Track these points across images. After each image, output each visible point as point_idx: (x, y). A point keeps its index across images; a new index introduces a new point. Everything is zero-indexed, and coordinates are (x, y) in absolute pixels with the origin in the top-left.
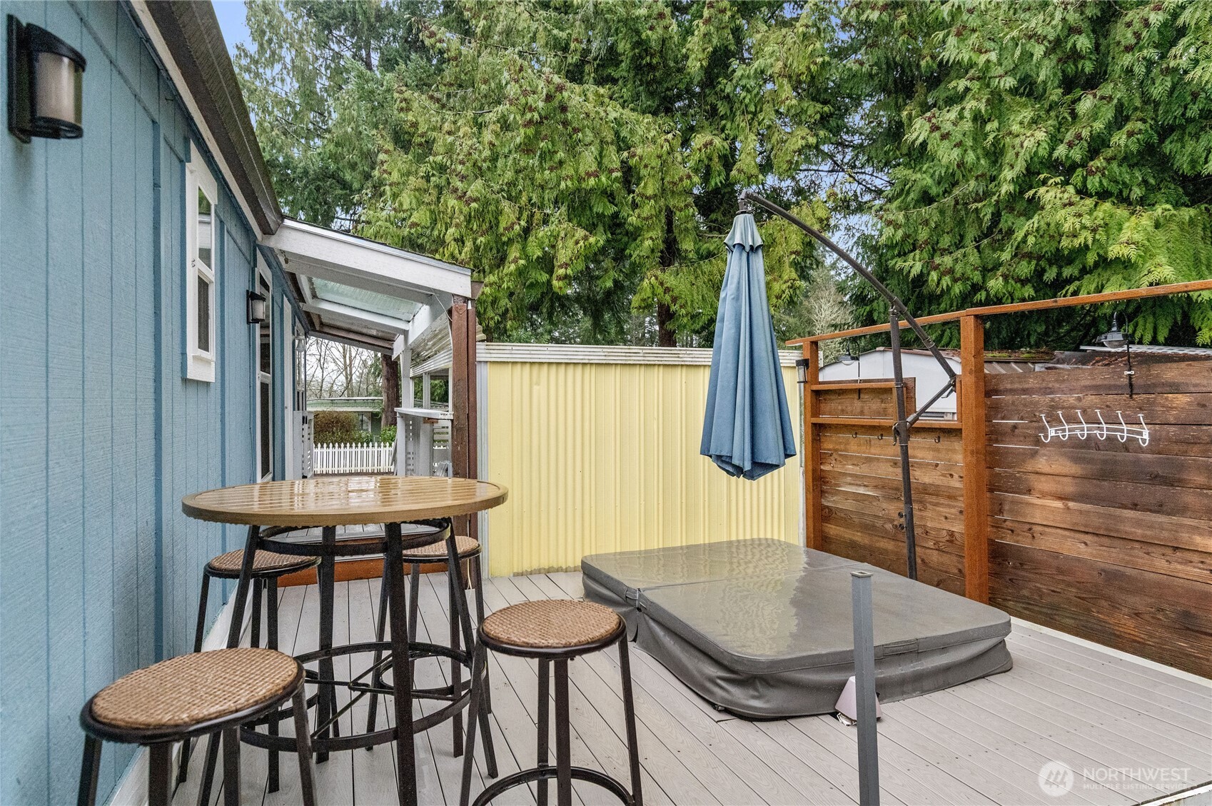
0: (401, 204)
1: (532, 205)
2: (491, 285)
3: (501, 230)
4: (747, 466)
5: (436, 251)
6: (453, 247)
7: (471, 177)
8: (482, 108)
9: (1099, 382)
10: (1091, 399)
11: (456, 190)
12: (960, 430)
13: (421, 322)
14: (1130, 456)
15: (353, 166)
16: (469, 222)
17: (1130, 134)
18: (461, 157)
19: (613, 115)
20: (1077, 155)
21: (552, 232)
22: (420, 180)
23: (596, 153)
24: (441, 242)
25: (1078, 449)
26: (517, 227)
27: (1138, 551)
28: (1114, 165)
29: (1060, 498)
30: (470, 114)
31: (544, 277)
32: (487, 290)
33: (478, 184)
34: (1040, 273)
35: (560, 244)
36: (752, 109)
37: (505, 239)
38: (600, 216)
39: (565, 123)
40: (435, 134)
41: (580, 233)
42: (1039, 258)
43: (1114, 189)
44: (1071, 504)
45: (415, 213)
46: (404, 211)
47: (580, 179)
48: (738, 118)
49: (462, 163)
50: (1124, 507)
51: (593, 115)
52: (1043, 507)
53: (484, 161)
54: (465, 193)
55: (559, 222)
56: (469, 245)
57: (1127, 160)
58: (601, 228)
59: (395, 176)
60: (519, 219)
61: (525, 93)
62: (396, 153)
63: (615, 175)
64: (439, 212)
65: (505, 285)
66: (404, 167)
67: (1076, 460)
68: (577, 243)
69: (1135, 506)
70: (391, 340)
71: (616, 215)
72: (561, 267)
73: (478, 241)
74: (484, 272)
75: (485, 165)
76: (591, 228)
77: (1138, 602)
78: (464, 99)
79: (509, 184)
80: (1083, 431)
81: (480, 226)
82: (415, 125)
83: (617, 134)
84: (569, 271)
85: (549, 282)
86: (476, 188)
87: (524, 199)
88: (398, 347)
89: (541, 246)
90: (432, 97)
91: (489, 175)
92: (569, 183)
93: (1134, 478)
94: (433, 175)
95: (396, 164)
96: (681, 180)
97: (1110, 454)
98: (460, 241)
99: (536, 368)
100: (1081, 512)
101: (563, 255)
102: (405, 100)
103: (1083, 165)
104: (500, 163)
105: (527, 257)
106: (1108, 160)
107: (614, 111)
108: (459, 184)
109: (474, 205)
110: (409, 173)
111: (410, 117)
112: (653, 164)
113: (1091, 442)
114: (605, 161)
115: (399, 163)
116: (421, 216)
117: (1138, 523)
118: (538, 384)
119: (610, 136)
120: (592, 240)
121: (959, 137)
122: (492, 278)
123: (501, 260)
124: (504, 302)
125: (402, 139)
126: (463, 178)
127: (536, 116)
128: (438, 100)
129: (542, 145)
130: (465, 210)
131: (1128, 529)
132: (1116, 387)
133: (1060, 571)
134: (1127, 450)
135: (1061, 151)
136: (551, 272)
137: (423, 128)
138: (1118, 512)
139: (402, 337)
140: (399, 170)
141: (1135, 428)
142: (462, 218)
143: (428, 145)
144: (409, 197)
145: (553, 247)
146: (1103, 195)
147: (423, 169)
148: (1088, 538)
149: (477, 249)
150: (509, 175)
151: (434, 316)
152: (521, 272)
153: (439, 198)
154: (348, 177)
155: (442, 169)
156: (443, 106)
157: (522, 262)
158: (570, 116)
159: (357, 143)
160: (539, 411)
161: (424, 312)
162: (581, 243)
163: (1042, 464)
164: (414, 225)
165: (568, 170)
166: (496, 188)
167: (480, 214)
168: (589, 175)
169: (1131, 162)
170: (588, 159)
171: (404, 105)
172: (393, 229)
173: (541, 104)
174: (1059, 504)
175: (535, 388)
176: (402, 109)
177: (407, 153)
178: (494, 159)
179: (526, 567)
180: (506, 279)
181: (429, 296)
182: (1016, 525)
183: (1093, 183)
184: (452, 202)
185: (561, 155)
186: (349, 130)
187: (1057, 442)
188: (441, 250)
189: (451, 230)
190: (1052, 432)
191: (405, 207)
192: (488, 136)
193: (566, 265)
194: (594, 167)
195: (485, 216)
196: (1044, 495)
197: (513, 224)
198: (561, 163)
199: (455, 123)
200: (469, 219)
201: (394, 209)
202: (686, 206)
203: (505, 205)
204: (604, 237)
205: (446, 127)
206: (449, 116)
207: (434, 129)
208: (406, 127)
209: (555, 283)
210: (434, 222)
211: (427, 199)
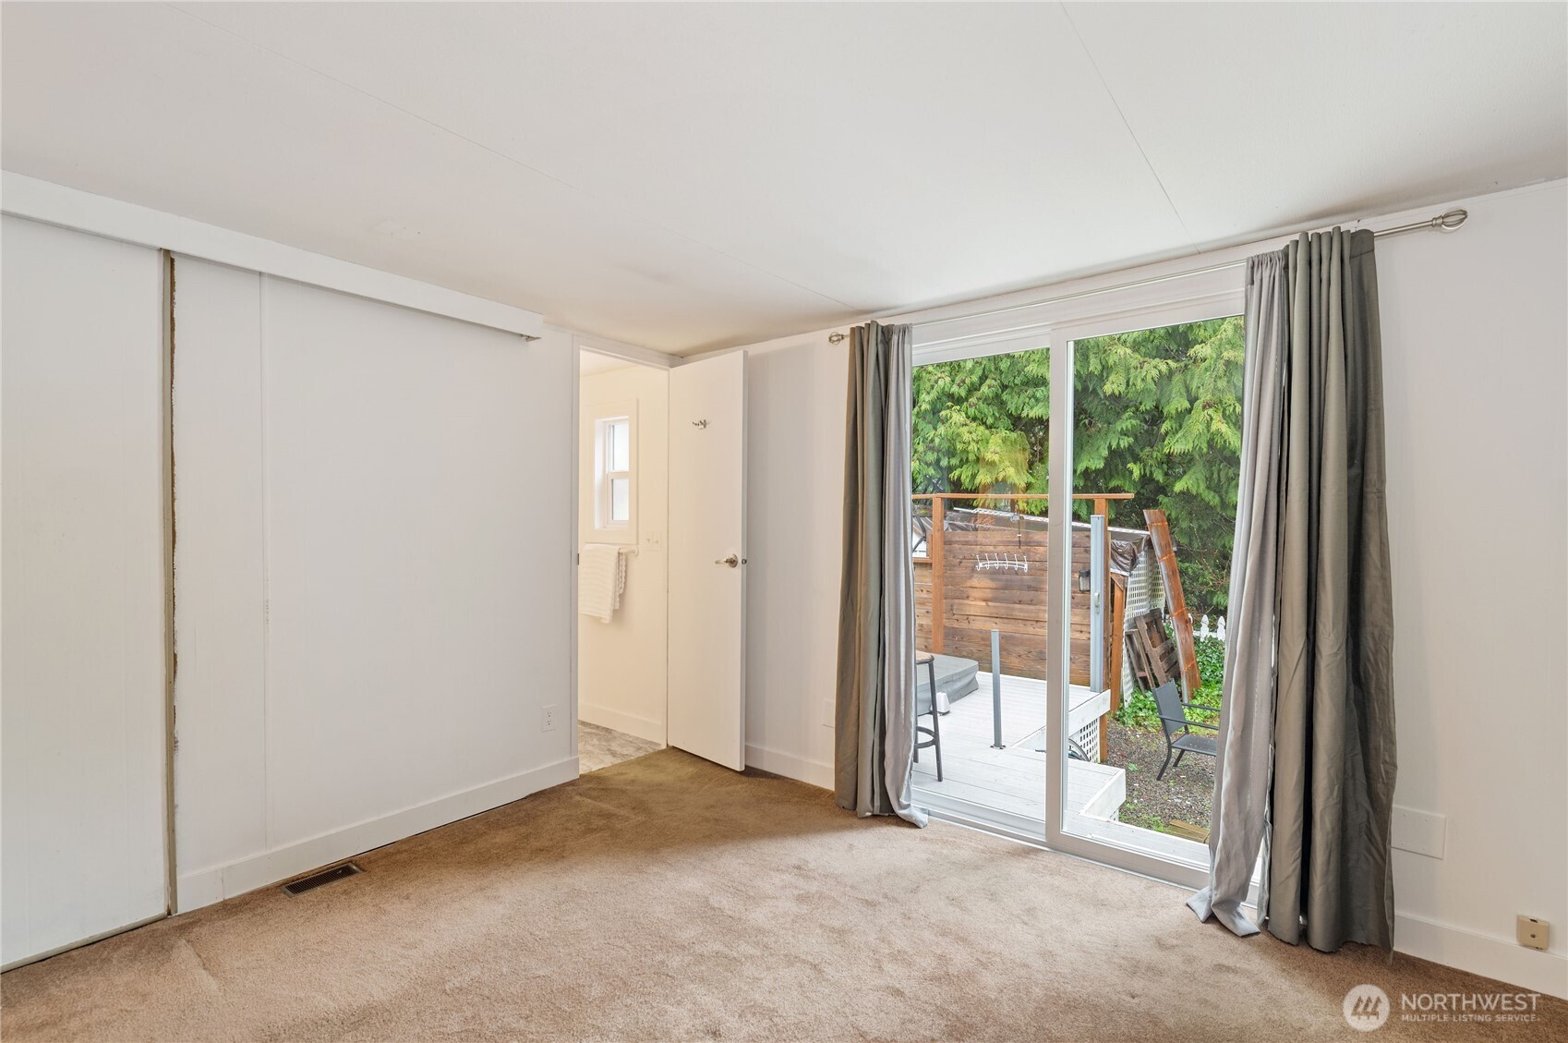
9: (1004, 539)
10: (1000, 548)
12: (931, 564)
14: (1019, 577)
17: (989, 386)
25: (993, 573)
27: (1021, 624)
28: (981, 402)
29: (984, 600)
34: (938, 461)
43: (978, 415)
44: (990, 603)
50: (1015, 603)
52: (976, 605)
57: (986, 400)
67: (993, 580)
69: (1020, 602)
77: (1020, 650)
80: (997, 564)
93: (1020, 589)
97: (1009, 577)
100: (994, 607)
103: (966, 399)
113: (1001, 571)
117: (1021, 610)
131: (1018, 614)
132: (1013, 542)
134: (1017, 574)
138: (1012, 606)
141: (1022, 563)
146: (974, 419)
148: (997, 620)
163: (975, 582)
169: (989, 402)
174: (984, 604)
182: (960, 617)
187: (984, 571)
190: (981, 565)
196: (975, 599)
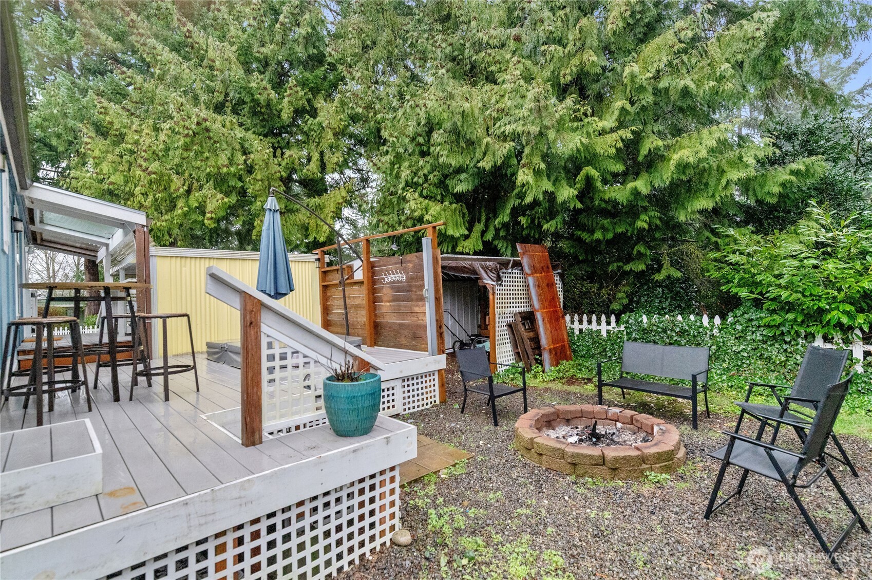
0: (101, 170)
1: (193, 178)
2: (166, 221)
3: (172, 191)
4: (272, 294)
5: (128, 199)
6: (140, 198)
7: (152, 159)
8: (159, 118)
9: (395, 261)
10: (393, 267)
11: (140, 166)
12: (363, 282)
13: (117, 238)
14: (402, 285)
15: (59, 136)
16: (150, 184)
17: (435, 176)
18: (144, 148)
19: (239, 135)
20: (421, 181)
21: (204, 194)
22: (115, 157)
23: (229, 155)
24: (131, 194)
25: (392, 284)
26: (181, 190)
27: (405, 316)
28: (431, 187)
29: (389, 302)
30: (151, 122)
31: (201, 218)
32: (164, 224)
33: (157, 164)
35: (208, 201)
36: (317, 140)
37: (174, 196)
38: (234, 187)
39: (210, 138)
40: (126, 130)
41: (220, 196)
42: (414, 219)
45: (112, 177)
46: (104, 174)
47: (219, 168)
48: (311, 144)
49: (145, 151)
51: (226, 135)
52: (385, 306)
53: (160, 151)
54: (147, 169)
55: (208, 190)
56: (151, 198)
58: (234, 194)
59: (97, 153)
60: (184, 185)
61: (184, 120)
62: (98, 139)
63: (240, 167)
64: (130, 177)
65: (175, 222)
66: (104, 148)
67: (391, 288)
68: (217, 201)
69: (403, 301)
70: (96, 251)
71: (242, 187)
72: (209, 213)
73: (157, 196)
74: (162, 213)
75: (161, 154)
76: (227, 194)
77: (406, 332)
78: (147, 111)
79: (177, 165)
80: (393, 278)
81: (158, 188)
82: (111, 123)
83: (243, 147)
84: (213, 215)
85: (203, 221)
86: (155, 166)
87: (187, 175)
88: (102, 254)
89: (197, 200)
90: (123, 108)
91: (163, 159)
92: (212, 169)
94: (125, 155)
95: (97, 145)
96: (275, 173)
97: (398, 285)
98: (145, 195)
99: (183, 260)
101: (210, 207)
102: (104, 108)
104: (171, 153)
105: (189, 207)
106: (430, 185)
107: (239, 133)
108: (143, 163)
109: (153, 176)
110: (107, 152)
111: (108, 118)
112: (261, 164)
114: (235, 159)
115: (100, 145)
116: (117, 178)
118: (185, 267)
119: (238, 147)
120: (226, 200)
121: (384, 169)
122: (166, 217)
123: (173, 207)
124: (176, 231)
125: (102, 131)
126: (145, 160)
127: (191, 133)
128: (128, 110)
129: (195, 147)
130: (148, 178)
131: (403, 309)
132: (399, 262)
133: (390, 327)
134: (401, 283)
135: (415, 179)
136: (204, 216)
137: (117, 126)
138: (400, 303)
139: (104, 248)
140: (100, 150)
141: (402, 275)
142: (146, 182)
143: (121, 137)
144: (108, 166)
145: (205, 202)
147: (117, 150)
149: (156, 200)
150: (177, 160)
151: (126, 234)
152: (185, 215)
153: (130, 170)
154: (54, 142)
155: (132, 152)
156: (132, 114)
157: (186, 209)
158: (211, 134)
159: (62, 121)
160: (186, 280)
161: (119, 233)
162: (220, 201)
163: (384, 291)
164: (111, 183)
165: (211, 162)
166: (168, 167)
167: (158, 182)
168: (224, 166)
170: (223, 159)
171: (103, 110)
172: (96, 184)
173: (193, 127)
174: (389, 304)
175: (184, 269)
176: (101, 113)
177: (105, 140)
178: (167, 149)
179: (180, 352)
180: (176, 218)
181: (123, 224)
182: (380, 314)
183: (425, 193)
184: (138, 172)
185: (207, 154)
186: (55, 111)
187: (388, 284)
188: (132, 199)
189: (138, 188)
190: (386, 280)
191: (104, 172)
192: (162, 137)
193: (212, 212)
194: (226, 162)
195: (162, 182)
197: (179, 188)
198: (207, 158)
199: (140, 125)
200: (150, 183)
201: (97, 173)
202: (279, 186)
203: (175, 177)
204: (236, 199)
205: (134, 127)
206: (137, 121)
207: (125, 127)
208: (105, 124)
209: (206, 221)
210: (126, 182)
211: (121, 168)
